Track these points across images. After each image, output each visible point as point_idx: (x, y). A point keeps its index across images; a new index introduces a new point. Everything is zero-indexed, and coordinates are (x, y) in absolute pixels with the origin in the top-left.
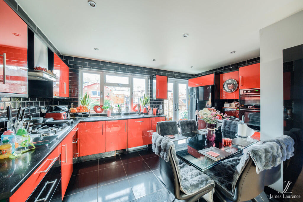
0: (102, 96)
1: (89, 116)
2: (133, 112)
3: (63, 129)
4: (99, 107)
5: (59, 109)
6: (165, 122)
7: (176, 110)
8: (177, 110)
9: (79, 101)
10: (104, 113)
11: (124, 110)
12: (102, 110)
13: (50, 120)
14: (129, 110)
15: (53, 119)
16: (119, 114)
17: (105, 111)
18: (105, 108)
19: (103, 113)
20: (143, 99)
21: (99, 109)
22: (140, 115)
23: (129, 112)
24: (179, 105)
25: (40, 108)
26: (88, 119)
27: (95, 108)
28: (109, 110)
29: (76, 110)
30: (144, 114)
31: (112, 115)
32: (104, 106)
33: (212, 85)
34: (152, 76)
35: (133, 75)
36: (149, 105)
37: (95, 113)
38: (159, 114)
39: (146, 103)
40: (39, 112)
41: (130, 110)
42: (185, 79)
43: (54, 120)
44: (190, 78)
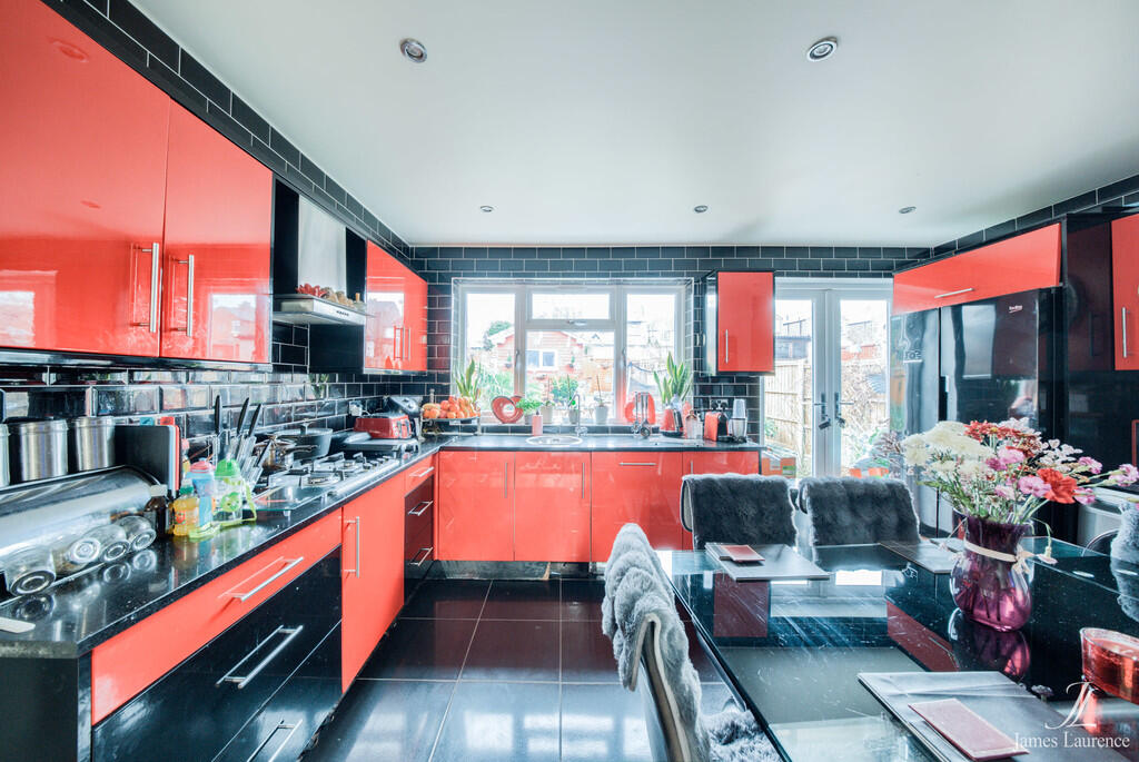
0: (519, 365)
1: (479, 432)
2: (624, 423)
3: (369, 468)
4: (509, 401)
5: (394, 407)
6: (722, 480)
7: (825, 425)
8: (835, 422)
9: (452, 383)
10: (523, 424)
11: (589, 418)
12: (519, 411)
13: (355, 438)
14: (609, 417)
15: (368, 437)
16: (571, 430)
17: (527, 417)
18: (528, 406)
19: (521, 422)
20: (666, 375)
21: (508, 410)
22: (646, 438)
23: (609, 424)
24: (843, 398)
25: (347, 403)
26: (473, 442)
27: (498, 403)
28: (537, 413)
29: (436, 410)
30: (666, 435)
31: (548, 430)
32: (526, 399)
33: (1049, 290)
34: (704, 280)
35: (625, 283)
36: (691, 396)
37: (498, 423)
38: (732, 440)
39: (678, 391)
40: (345, 415)
41: (613, 417)
42: (879, 276)
43: (370, 439)
44: (902, 266)
